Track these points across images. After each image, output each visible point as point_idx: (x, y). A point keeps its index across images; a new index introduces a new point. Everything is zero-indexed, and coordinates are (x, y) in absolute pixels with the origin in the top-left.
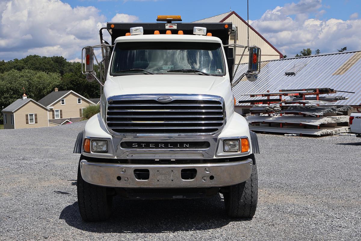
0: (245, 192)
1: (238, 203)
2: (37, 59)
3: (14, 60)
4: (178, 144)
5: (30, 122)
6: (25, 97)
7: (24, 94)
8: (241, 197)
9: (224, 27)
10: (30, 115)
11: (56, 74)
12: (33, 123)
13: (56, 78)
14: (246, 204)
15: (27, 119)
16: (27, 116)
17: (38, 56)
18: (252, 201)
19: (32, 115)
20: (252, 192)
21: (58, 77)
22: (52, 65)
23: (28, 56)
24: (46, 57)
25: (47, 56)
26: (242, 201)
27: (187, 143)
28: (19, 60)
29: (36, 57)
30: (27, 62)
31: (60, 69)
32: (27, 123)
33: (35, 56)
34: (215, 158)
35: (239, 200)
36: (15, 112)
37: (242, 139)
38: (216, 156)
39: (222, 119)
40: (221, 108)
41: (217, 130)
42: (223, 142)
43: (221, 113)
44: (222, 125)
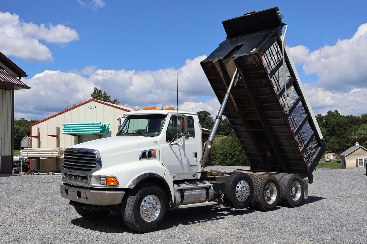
5: (360, 165)
6: (357, 144)
7: (357, 142)
10: (360, 159)
12: (362, 166)
15: (357, 163)
16: (357, 160)
18: (130, 220)
19: (362, 159)
20: (128, 213)
32: (357, 166)
34: (89, 187)
36: (347, 156)
37: (107, 177)
38: (90, 186)
39: (95, 164)
40: (95, 157)
41: (91, 170)
42: (100, 178)
43: (95, 160)
44: (94, 167)
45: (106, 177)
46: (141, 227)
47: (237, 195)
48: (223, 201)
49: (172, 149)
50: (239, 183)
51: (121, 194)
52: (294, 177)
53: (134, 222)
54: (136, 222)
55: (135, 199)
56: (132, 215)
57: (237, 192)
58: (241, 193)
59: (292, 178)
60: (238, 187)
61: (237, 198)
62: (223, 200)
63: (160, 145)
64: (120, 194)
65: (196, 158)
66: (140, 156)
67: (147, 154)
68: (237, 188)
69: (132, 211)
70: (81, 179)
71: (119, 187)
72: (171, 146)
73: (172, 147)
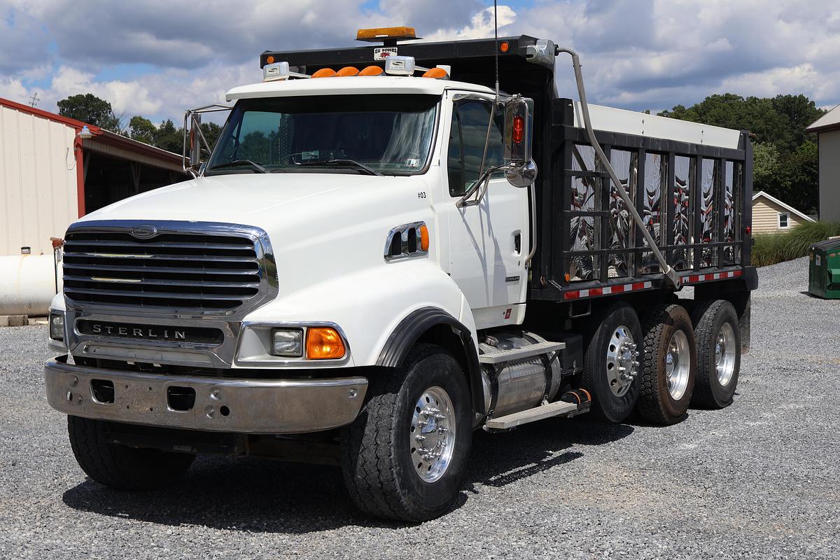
0: (363, 456)
1: (354, 482)
2: (730, 105)
3: (674, 109)
4: (166, 332)
8: (356, 468)
9: (500, 50)
11: (764, 145)
13: (762, 157)
14: (370, 486)
17: (735, 98)
18: (382, 479)
20: (377, 457)
21: (771, 153)
22: (771, 119)
23: (708, 98)
24: (755, 98)
25: (760, 98)
26: (359, 476)
27: (181, 329)
28: (686, 109)
29: (731, 99)
30: (705, 113)
31: (796, 131)
33: (728, 97)
34: (234, 366)
35: (354, 475)
37: (310, 327)
38: (237, 363)
39: (255, 279)
40: (252, 254)
41: (240, 303)
42: (270, 332)
43: (253, 266)
44: (253, 292)
45: (305, 329)
46: (415, 503)
47: (611, 374)
48: (590, 399)
49: (464, 221)
50: (614, 337)
51: (358, 387)
52: (723, 310)
53: (398, 488)
54: (403, 486)
55: (400, 405)
56: (393, 461)
57: (611, 366)
58: (621, 369)
59: (720, 315)
60: (613, 348)
61: (610, 384)
62: (588, 394)
63: (434, 207)
64: (355, 389)
65: (519, 252)
66: (387, 246)
67: (405, 237)
68: (609, 353)
69: (392, 448)
70: (183, 340)
71: (350, 365)
72: (462, 209)
73: (464, 212)
